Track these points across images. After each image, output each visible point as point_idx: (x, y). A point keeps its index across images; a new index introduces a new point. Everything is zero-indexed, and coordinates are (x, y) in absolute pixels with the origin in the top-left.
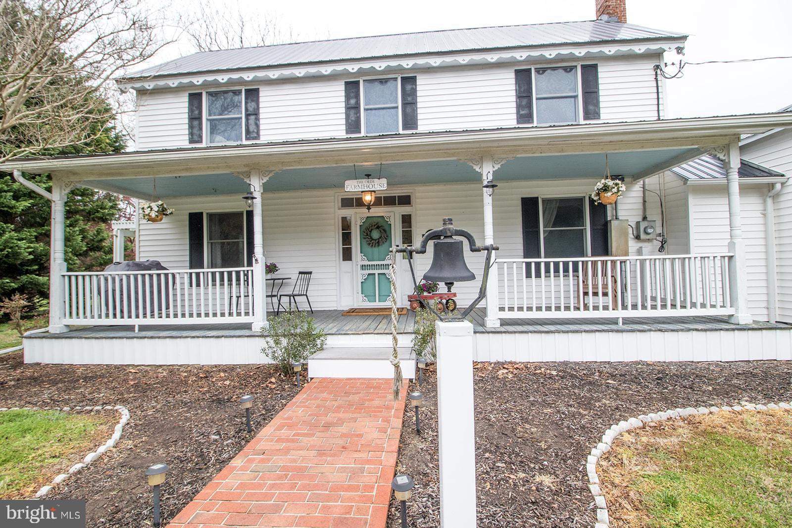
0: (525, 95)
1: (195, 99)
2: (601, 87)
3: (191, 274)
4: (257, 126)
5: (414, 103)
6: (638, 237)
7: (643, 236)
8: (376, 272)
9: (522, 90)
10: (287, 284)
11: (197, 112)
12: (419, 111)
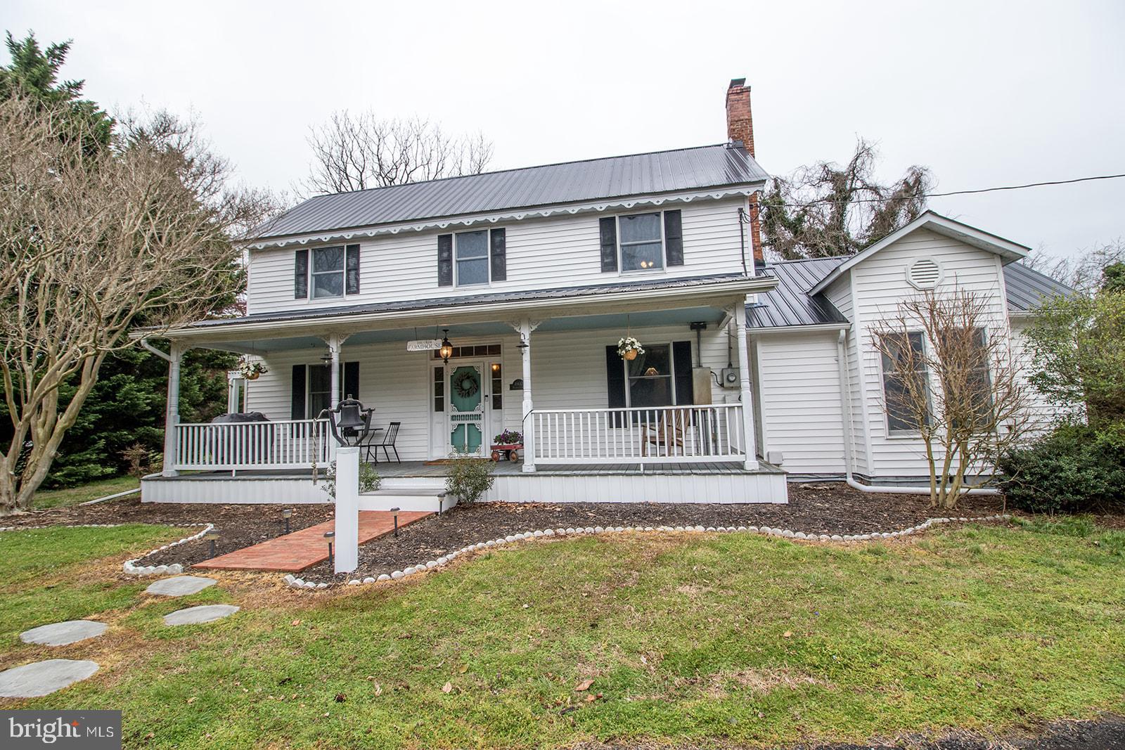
0: (608, 243)
1: (302, 255)
2: (684, 233)
3: (292, 424)
4: (357, 280)
5: (503, 254)
6: (722, 385)
7: (726, 384)
8: (466, 422)
9: (606, 238)
10: (380, 435)
11: (303, 269)
12: (508, 262)
